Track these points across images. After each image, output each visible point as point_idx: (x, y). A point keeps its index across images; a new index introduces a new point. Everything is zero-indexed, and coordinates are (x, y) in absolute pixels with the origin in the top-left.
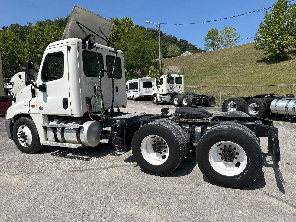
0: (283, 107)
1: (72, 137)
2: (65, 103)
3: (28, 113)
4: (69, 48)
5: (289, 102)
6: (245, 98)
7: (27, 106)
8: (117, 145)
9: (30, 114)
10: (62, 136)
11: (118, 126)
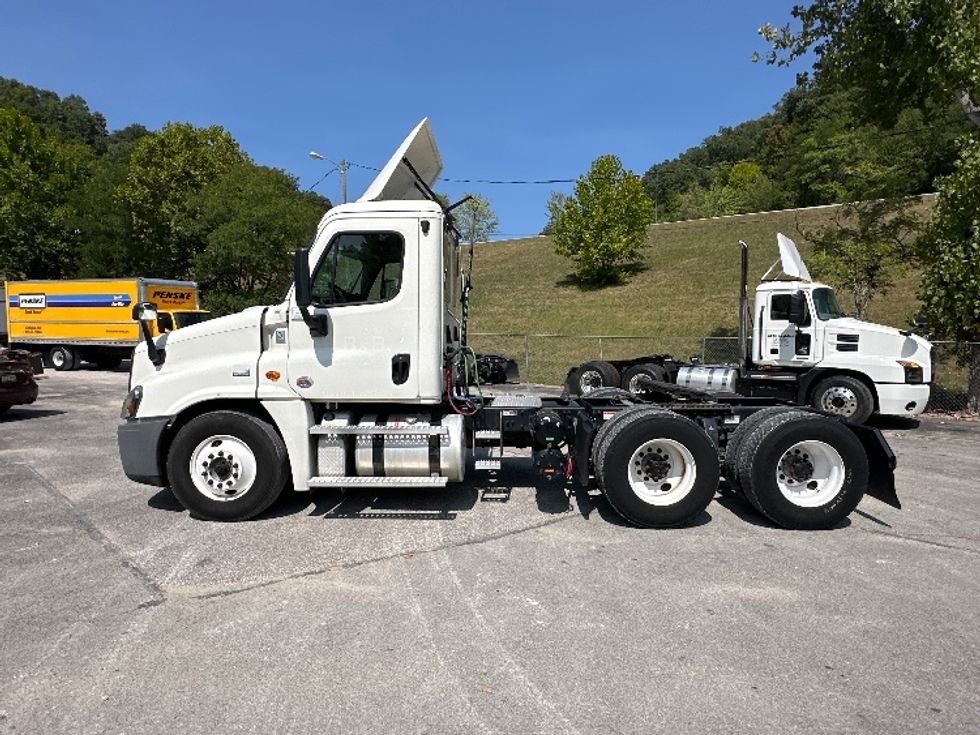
0: (703, 383)
1: (415, 457)
2: (401, 369)
3: (253, 396)
4: (425, 226)
5: (712, 372)
6: (614, 363)
7: (248, 374)
8: (552, 471)
9: (262, 400)
10: (378, 457)
11: (558, 424)
